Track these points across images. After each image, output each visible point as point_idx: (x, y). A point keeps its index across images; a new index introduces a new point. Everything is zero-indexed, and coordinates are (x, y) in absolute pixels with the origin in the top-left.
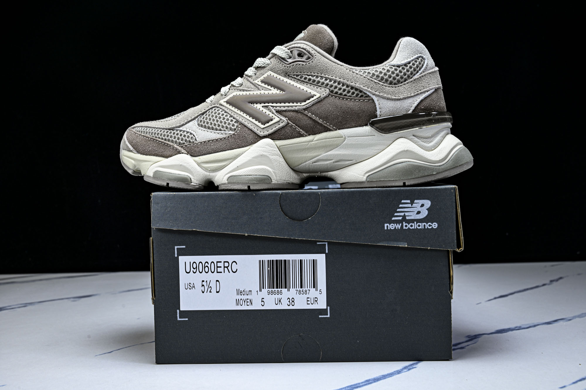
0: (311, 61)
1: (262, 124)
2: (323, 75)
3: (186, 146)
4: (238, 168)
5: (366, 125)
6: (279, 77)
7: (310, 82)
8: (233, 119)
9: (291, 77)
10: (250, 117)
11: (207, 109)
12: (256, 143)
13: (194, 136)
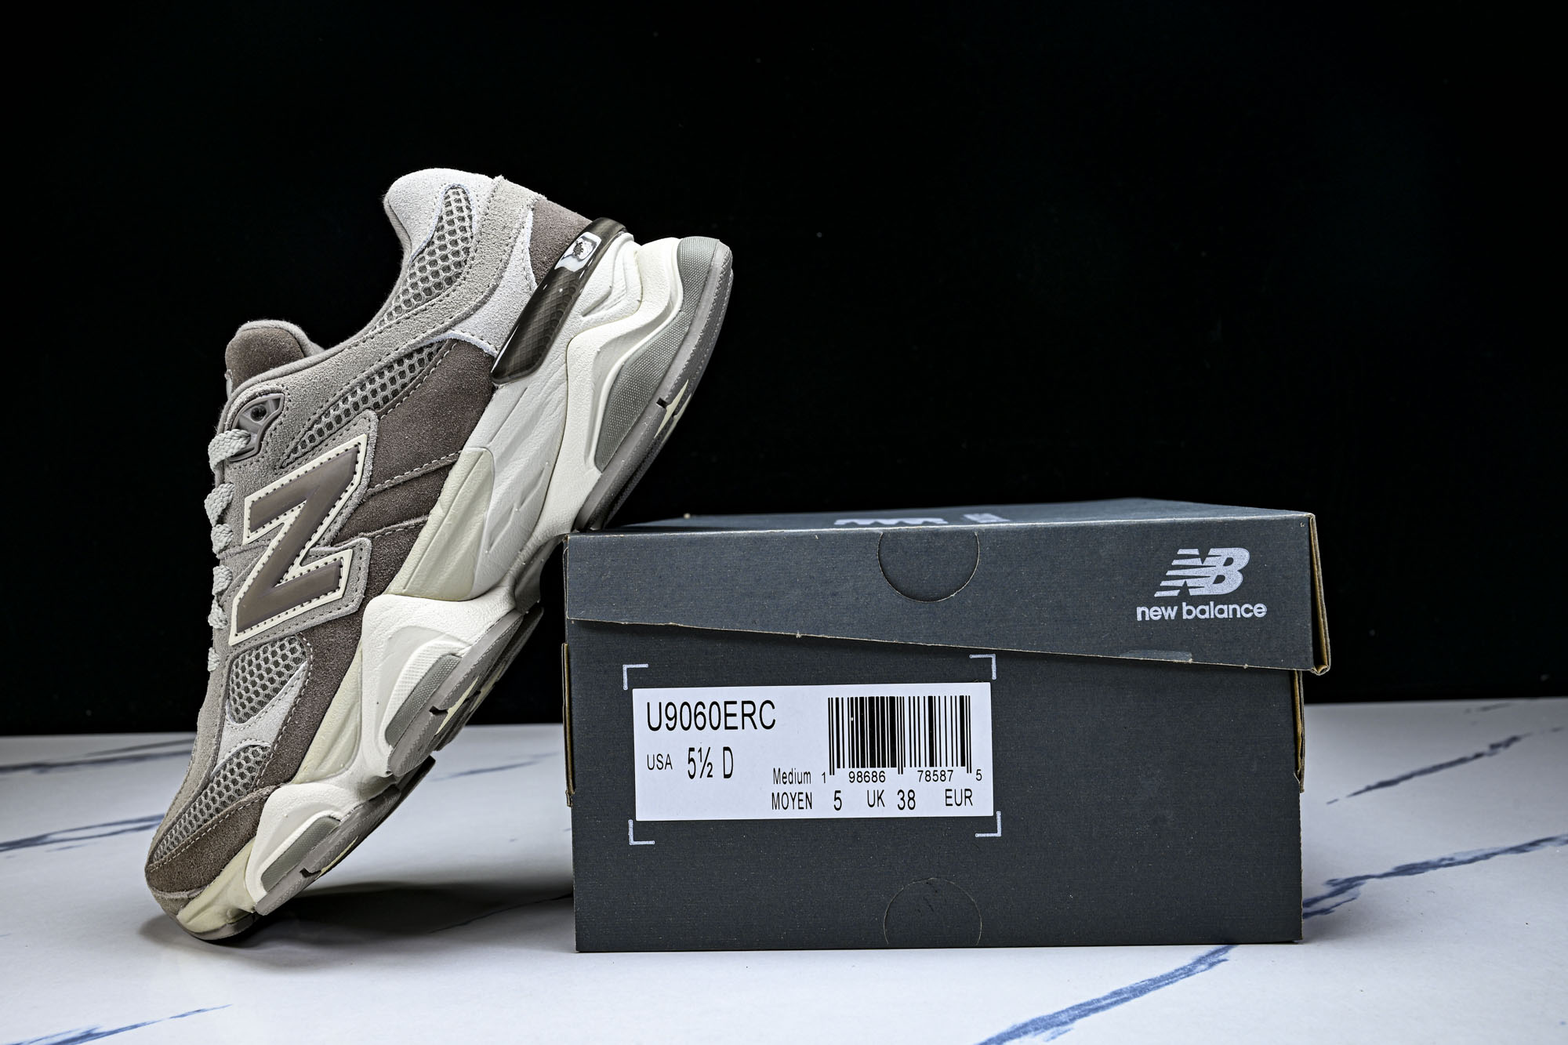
0: (286, 402)
1: (335, 591)
2: (331, 400)
3: (259, 777)
4: (381, 705)
5: (494, 390)
6: (269, 489)
7: (326, 435)
8: (282, 643)
9: (288, 465)
10: (302, 606)
11: (224, 681)
12: (360, 632)
13: (254, 746)
